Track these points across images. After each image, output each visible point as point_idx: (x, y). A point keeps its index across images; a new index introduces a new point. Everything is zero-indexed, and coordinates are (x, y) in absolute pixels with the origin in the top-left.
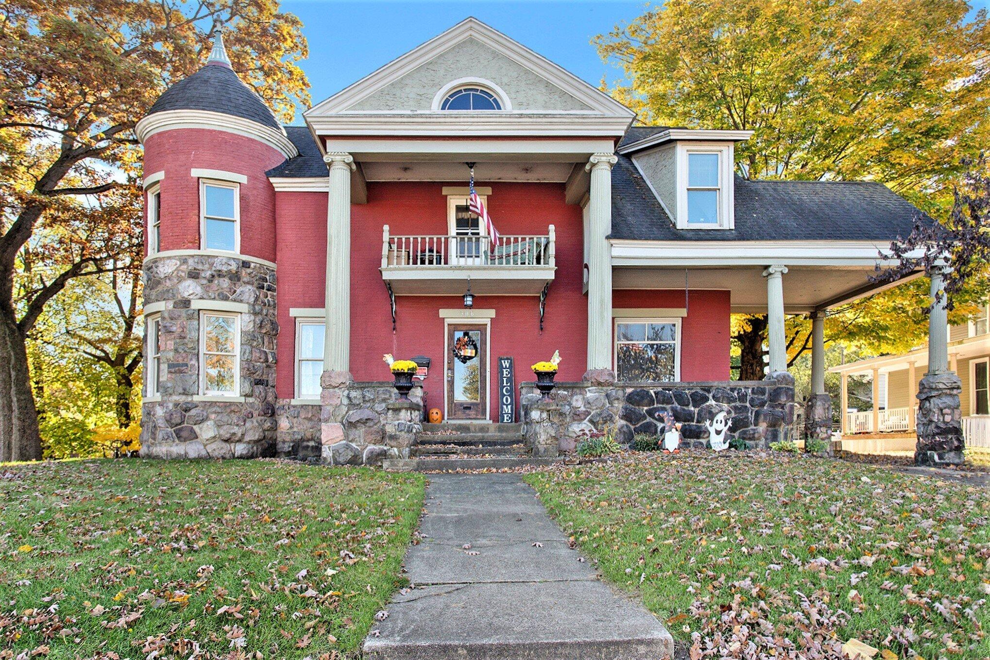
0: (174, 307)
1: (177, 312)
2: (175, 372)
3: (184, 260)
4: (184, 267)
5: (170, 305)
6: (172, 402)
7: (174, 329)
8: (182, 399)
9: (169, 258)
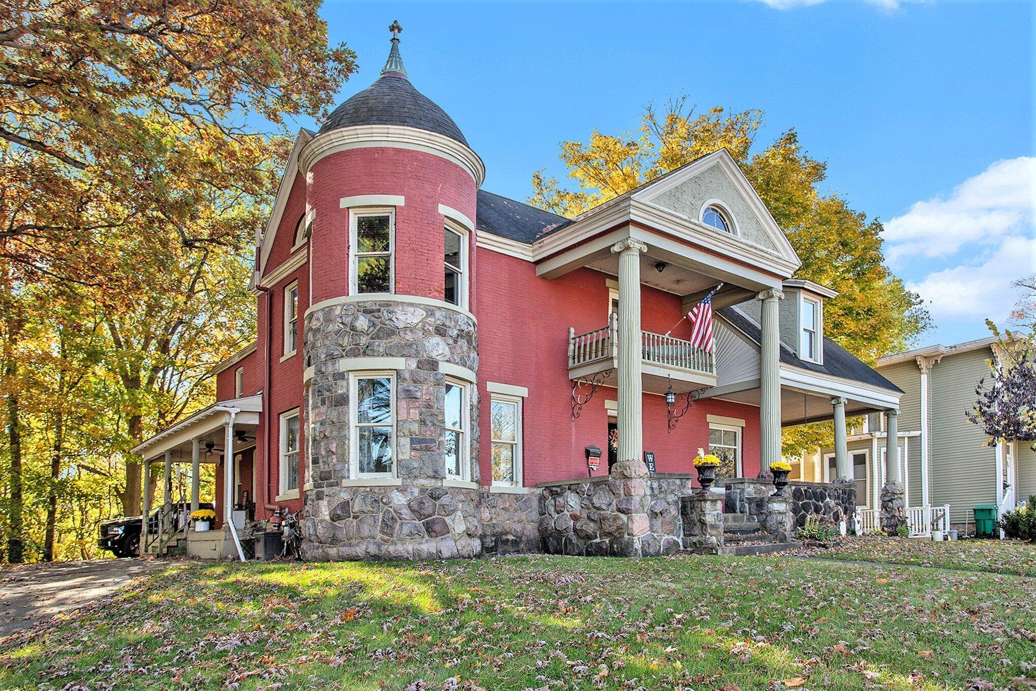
0: (418, 367)
1: (423, 374)
2: (421, 449)
3: (430, 311)
4: (431, 320)
5: (413, 364)
6: (418, 487)
7: (419, 394)
8: (429, 483)
9: (411, 305)
